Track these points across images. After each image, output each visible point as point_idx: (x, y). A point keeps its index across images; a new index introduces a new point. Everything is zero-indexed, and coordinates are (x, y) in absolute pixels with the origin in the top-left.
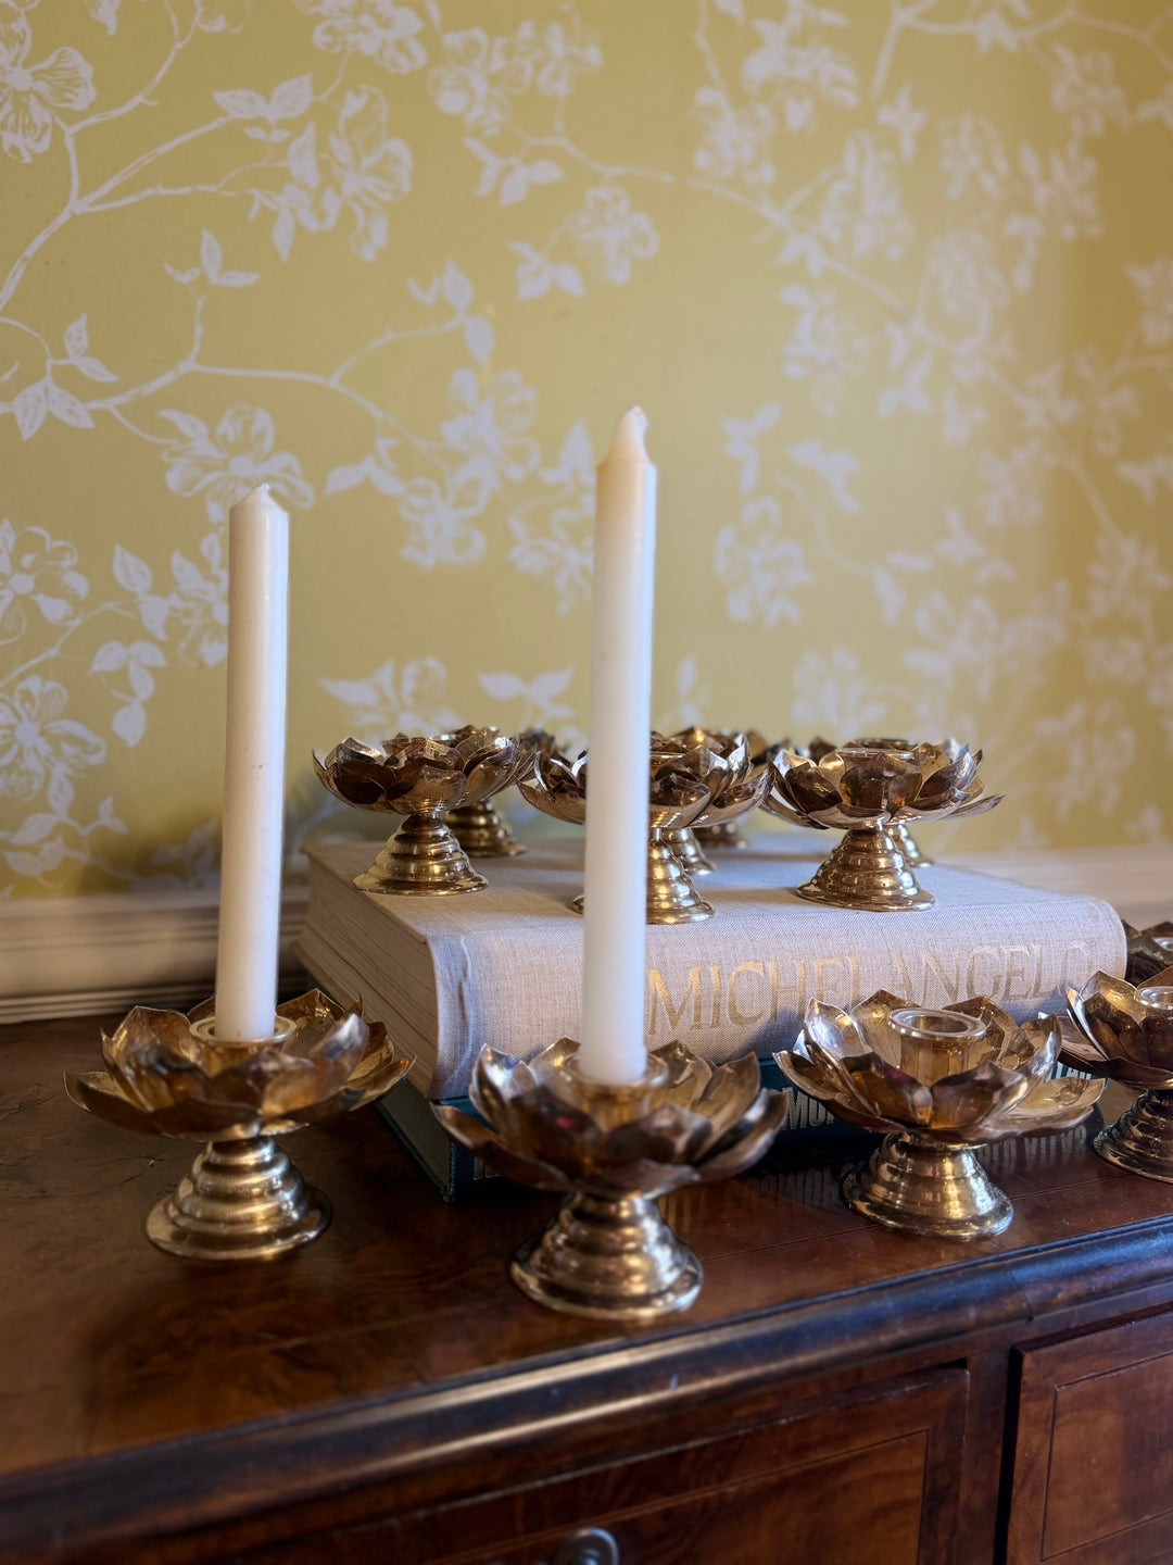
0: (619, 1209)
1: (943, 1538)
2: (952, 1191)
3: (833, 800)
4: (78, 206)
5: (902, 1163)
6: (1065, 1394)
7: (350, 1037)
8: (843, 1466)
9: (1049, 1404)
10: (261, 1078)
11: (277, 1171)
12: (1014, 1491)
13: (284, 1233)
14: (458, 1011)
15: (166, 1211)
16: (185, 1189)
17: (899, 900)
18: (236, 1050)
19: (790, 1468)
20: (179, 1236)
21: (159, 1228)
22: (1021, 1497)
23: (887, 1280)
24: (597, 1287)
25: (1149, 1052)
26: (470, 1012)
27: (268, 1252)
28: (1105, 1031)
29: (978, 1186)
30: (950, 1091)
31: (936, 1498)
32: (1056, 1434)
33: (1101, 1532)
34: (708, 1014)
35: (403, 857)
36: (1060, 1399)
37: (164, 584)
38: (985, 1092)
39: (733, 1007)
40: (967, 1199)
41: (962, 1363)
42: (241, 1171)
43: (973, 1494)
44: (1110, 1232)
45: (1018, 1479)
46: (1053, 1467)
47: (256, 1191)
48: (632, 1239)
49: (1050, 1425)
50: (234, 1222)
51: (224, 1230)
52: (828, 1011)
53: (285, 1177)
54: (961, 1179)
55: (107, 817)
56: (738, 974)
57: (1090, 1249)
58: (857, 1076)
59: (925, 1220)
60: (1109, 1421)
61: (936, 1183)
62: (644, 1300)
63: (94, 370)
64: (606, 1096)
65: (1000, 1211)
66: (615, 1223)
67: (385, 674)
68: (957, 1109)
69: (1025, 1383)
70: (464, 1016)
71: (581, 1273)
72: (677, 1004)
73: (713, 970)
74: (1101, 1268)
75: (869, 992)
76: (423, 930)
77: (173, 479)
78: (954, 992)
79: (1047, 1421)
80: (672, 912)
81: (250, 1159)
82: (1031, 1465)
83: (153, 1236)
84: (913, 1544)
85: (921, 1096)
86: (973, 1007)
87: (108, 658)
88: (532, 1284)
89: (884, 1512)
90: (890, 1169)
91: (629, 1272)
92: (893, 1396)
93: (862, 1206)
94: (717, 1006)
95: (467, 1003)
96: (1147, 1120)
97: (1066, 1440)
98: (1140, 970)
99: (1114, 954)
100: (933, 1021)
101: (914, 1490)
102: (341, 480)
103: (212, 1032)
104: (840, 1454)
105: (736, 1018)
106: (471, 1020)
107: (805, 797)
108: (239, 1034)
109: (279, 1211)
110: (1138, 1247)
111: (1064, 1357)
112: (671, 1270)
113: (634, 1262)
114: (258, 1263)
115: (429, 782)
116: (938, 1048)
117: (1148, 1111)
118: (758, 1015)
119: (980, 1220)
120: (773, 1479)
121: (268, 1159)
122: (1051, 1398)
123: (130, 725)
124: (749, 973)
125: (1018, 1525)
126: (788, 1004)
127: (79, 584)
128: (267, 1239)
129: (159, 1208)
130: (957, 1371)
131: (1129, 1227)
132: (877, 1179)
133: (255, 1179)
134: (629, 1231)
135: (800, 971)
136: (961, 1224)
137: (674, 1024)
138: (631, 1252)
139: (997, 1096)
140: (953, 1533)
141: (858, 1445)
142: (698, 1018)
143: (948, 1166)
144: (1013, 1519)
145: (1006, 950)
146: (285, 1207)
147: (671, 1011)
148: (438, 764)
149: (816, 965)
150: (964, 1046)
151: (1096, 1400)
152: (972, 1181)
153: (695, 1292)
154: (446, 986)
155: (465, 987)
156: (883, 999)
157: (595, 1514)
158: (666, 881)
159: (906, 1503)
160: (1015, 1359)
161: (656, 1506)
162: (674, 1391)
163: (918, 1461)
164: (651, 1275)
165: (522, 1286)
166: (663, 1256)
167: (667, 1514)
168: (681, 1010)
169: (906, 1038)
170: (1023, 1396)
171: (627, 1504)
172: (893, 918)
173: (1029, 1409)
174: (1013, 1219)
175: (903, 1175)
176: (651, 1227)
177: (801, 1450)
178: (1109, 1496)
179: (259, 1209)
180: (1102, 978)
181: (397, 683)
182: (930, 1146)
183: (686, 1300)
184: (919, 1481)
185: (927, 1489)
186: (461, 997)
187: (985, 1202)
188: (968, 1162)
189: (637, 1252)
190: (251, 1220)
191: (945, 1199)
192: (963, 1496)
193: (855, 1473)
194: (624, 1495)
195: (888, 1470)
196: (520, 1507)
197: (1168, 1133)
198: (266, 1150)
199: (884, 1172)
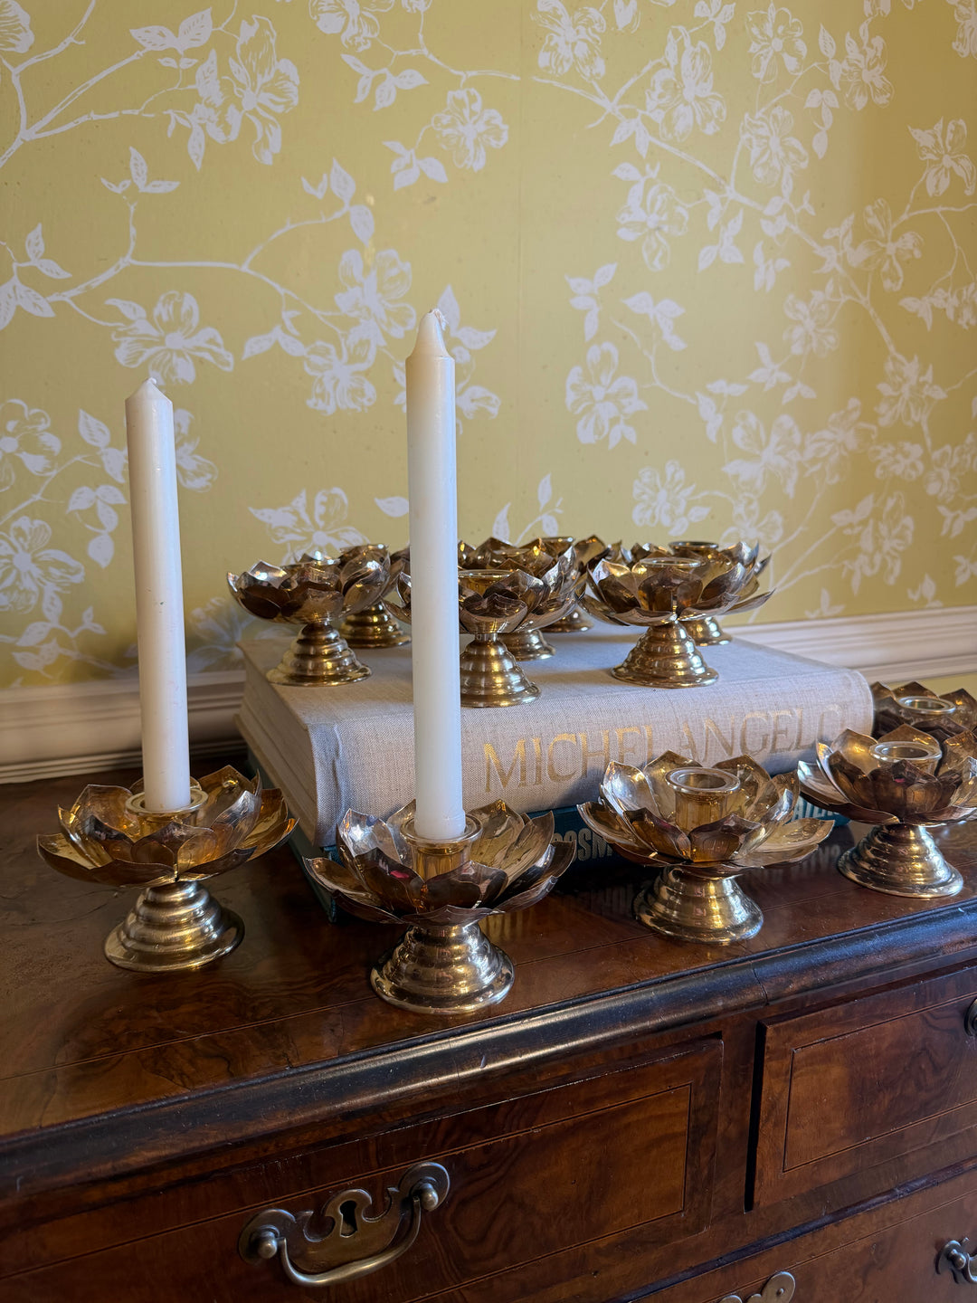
0: (450, 932)
1: (704, 1159)
2: (715, 907)
3: (633, 604)
4: (27, 134)
5: (676, 885)
6: (800, 1054)
7: (244, 806)
8: (625, 1112)
9: (787, 1061)
10: (176, 843)
11: (199, 904)
12: (761, 1124)
13: (208, 949)
14: (332, 783)
15: (118, 935)
16: (131, 919)
17: (690, 678)
18: (163, 821)
19: (581, 1115)
20: (129, 953)
21: (114, 949)
22: (766, 1129)
23: (654, 978)
24: (433, 991)
25: (876, 796)
26: (342, 783)
27: (195, 964)
28: (843, 779)
29: (735, 902)
30: (702, 837)
31: (699, 1131)
32: (793, 1083)
33: (831, 1150)
34: (532, 774)
35: (303, 656)
36: (796, 1058)
38: (732, 835)
39: (551, 768)
40: (727, 913)
41: (718, 1035)
42: (172, 906)
43: (728, 1126)
44: (836, 936)
45: (763, 1115)
46: (791, 1106)
47: (184, 920)
48: (458, 953)
49: (789, 1076)
50: (169, 943)
51: (162, 950)
52: (625, 770)
53: (205, 908)
54: (722, 898)
55: (89, 622)
56: (555, 744)
57: (819, 950)
58: (636, 824)
59: (696, 931)
60: (837, 1072)
61: (703, 902)
62: (468, 999)
63: (51, 269)
64: (435, 852)
65: (753, 920)
66: (445, 942)
67: (300, 502)
68: (709, 849)
69: (768, 1048)
70: (337, 785)
71: (422, 979)
72: (507, 769)
73: (535, 742)
74: (826, 964)
75: (659, 752)
76: (307, 719)
77: (121, 355)
78: (730, 749)
79: (787, 1073)
80: (508, 697)
81: (178, 896)
82: (773, 1106)
83: (108, 954)
84: (682, 1162)
85: (682, 840)
86: (731, 765)
87: (80, 500)
88: (386, 986)
89: (658, 1142)
90: (668, 891)
91: (457, 978)
92: (663, 1060)
93: (647, 919)
94: (539, 769)
95: (339, 776)
96: (878, 846)
97: (800, 1088)
98: (884, 725)
99: (863, 712)
100: (701, 777)
101: (681, 1126)
102: (256, 346)
103: (143, 805)
104: (620, 1103)
105: (554, 777)
106: (343, 789)
107: (613, 601)
108: (162, 807)
109: (202, 933)
110: (858, 947)
111: (799, 1028)
112: (489, 974)
113: (461, 970)
114: (187, 972)
115: (314, 600)
116: (702, 800)
117: (879, 838)
118: (571, 773)
119: (737, 928)
120: (570, 1122)
121: (192, 895)
122: (789, 1057)
123: (102, 551)
124: (564, 742)
125: (764, 1147)
126: (595, 763)
127: (54, 443)
128: (194, 954)
129: (113, 935)
130: (714, 1041)
131: (852, 932)
132: (657, 897)
133: (182, 911)
134: (456, 947)
135: (605, 739)
136: (722, 932)
137: (505, 783)
138: (458, 963)
139: (742, 838)
140: (713, 1155)
141: (635, 1096)
142: (523, 778)
143: (712, 888)
144: (760, 1144)
145: (772, 715)
146: (207, 930)
147: (502, 774)
148: (321, 587)
149: (618, 733)
150: (722, 799)
151: (827, 1058)
152: (731, 899)
153: (507, 989)
154: (322, 763)
155: (337, 764)
156: (671, 758)
157: (430, 1152)
158: (502, 673)
159: (675, 1136)
160: (761, 1031)
161: (477, 1145)
162: (483, 1067)
163: (684, 1106)
164: (475, 979)
165: (378, 989)
166: (482, 964)
167: (486, 1150)
168: (510, 773)
169: (678, 793)
170: (766, 1057)
171: (453, 1145)
172: (684, 694)
173: (771, 1065)
174: (763, 927)
175: (677, 896)
176: (473, 943)
177: (589, 1102)
178: (838, 1125)
179: (187, 933)
180: (850, 736)
181: (310, 509)
182: (696, 875)
183: (500, 996)
184: (685, 1119)
185: (691, 1125)
186: (334, 772)
187: (740, 914)
188: (727, 884)
189: (462, 962)
190: (181, 941)
191: (710, 913)
192: (720, 1128)
193: (633, 1118)
194: (455, 1137)
195: (660, 1113)
196: (372, 1148)
197: (894, 856)
198: (190, 891)
199: (664, 893)
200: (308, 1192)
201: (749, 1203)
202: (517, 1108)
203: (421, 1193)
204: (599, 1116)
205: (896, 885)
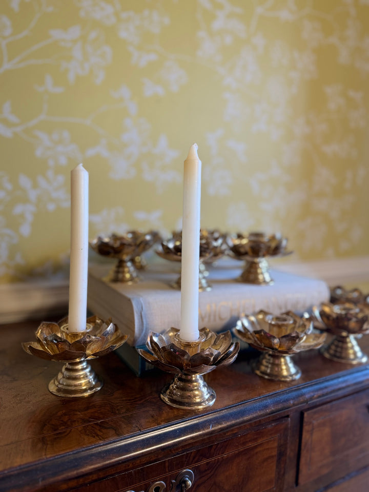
0: (192, 378)
1: (282, 466)
2: (284, 367)
3: (246, 253)
4: (7, 66)
5: (269, 360)
6: (315, 423)
7: (110, 330)
8: (256, 447)
9: (311, 426)
10: (86, 343)
11: (88, 370)
12: (302, 451)
13: (91, 389)
14: (140, 320)
15: (54, 383)
16: (60, 376)
17: (265, 282)
18: (75, 335)
19: (241, 449)
20: (59, 390)
21: (52, 388)
22: (304, 453)
23: (267, 394)
24: (186, 400)
26: (144, 321)
27: (86, 394)
28: (325, 319)
29: (291, 365)
30: (284, 339)
31: (281, 454)
32: (313, 435)
35: (117, 272)
36: (314, 425)
37: (35, 186)
38: (294, 339)
39: (219, 315)
40: (288, 369)
41: (288, 416)
42: (77, 370)
43: (291, 453)
45: (303, 447)
46: (312, 444)
47: (82, 376)
48: (196, 386)
49: (311, 432)
50: (75, 386)
51: (73, 388)
52: (247, 316)
53: (90, 372)
54: (286, 364)
55: (19, 260)
56: (221, 306)
57: (323, 382)
58: (257, 335)
59: (276, 376)
60: (327, 430)
61: (279, 365)
62: (199, 404)
63: (13, 118)
64: (188, 345)
65: (296, 374)
66: (191, 381)
67: (105, 213)
68: (286, 344)
69: (305, 421)
70: (142, 322)
71: (182, 396)
72: (203, 316)
73: (213, 304)
74: (326, 387)
75: (257, 309)
76: (129, 296)
77: (38, 153)
81: (80, 367)
82: (306, 444)
83: (51, 391)
84: (275, 468)
85: (276, 341)
86: (288, 313)
87: (18, 209)
88: (167, 399)
89: (266, 460)
90: (266, 361)
91: (195, 396)
92: (269, 427)
93: (258, 372)
94: (215, 316)
95: (143, 317)
97: (316, 436)
99: (325, 295)
100: (277, 319)
101: (275, 453)
102: (91, 152)
103: (67, 329)
104: (255, 444)
105: (220, 319)
106: (145, 323)
107: (237, 252)
108: (76, 330)
109: (89, 382)
110: (335, 381)
111: (315, 413)
112: (207, 394)
113: (197, 393)
114: (83, 398)
115: (127, 250)
116: (279, 326)
118: (226, 317)
119: (291, 375)
120: (236, 452)
121: (85, 367)
122: (312, 424)
123: (25, 230)
124: (223, 306)
126: (235, 314)
127: (9, 186)
128: (85, 391)
129: (52, 381)
130: (286, 418)
132: (261, 364)
133: (81, 373)
134: (195, 384)
135: (238, 304)
136: (286, 377)
137: (203, 321)
139: (297, 341)
140: (285, 464)
141: (260, 441)
142: (209, 319)
143: (282, 360)
144: (301, 459)
146: (90, 381)
149: (242, 302)
150: (287, 326)
151: (324, 424)
152: (289, 364)
153: (214, 400)
154: (137, 313)
155: (143, 313)
157: (188, 465)
159: (272, 457)
160: (302, 414)
161: (204, 461)
162: (211, 429)
163: (276, 444)
164: (202, 396)
165: (164, 400)
166: (205, 390)
167: (207, 464)
169: (270, 324)
170: (304, 424)
171: (197, 461)
173: (306, 428)
174: (301, 375)
175: (270, 363)
176: (201, 382)
177: (244, 443)
178: (327, 451)
179: (83, 381)
181: (109, 215)
182: (277, 355)
183: (212, 403)
184: (276, 449)
185: (278, 452)
186: (141, 316)
187: (293, 370)
188: (288, 359)
189: (197, 390)
190: (81, 385)
191: (282, 370)
192: (288, 453)
193: (259, 449)
194: (196, 459)
195: (267, 447)
196: (167, 464)
198: (84, 364)
199: (264, 362)
200: (142, 483)
201: (297, 483)
202: (219, 446)
203: (185, 482)
204: (248, 449)
205: (344, 359)
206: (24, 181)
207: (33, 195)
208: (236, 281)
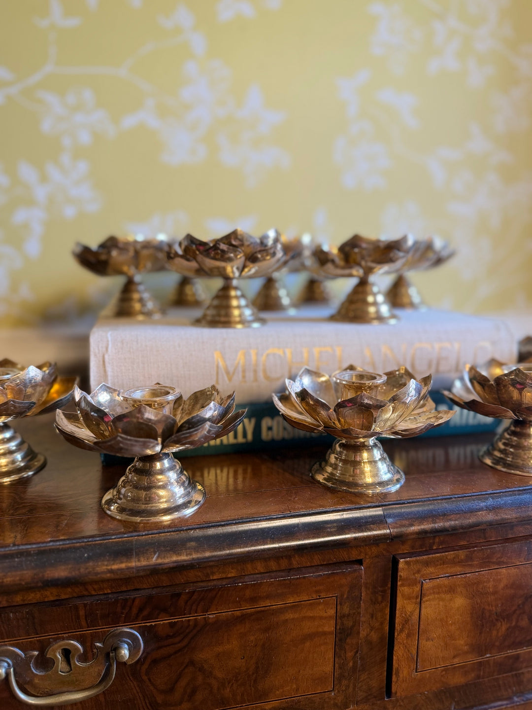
1: (350, 654)
2: (367, 468)
5: (341, 453)
6: (427, 584)
8: (282, 611)
9: (417, 589)
12: (396, 634)
14: (102, 369)
17: (379, 319)
19: (248, 609)
22: (400, 638)
25: (499, 398)
26: (109, 370)
29: (382, 466)
31: (344, 633)
32: (423, 606)
33: (456, 660)
34: (250, 375)
36: (425, 586)
37: (44, 179)
39: (265, 371)
40: (376, 473)
41: (360, 562)
43: (369, 632)
44: (456, 496)
45: (398, 627)
46: (421, 623)
49: (419, 600)
54: (372, 462)
55: (23, 292)
56: (268, 355)
60: (460, 602)
61: (356, 464)
62: (166, 512)
63: (3, 74)
65: (397, 481)
66: (152, 472)
69: (401, 576)
70: (105, 371)
71: (135, 500)
72: (231, 369)
73: (253, 353)
75: (346, 365)
77: (46, 126)
79: (417, 598)
80: (242, 322)
82: (407, 621)
84: (330, 655)
87: (20, 216)
89: (311, 636)
90: (335, 458)
91: (158, 497)
92: (312, 576)
94: (255, 371)
95: (107, 365)
96: (507, 439)
97: (430, 609)
100: (361, 376)
101: (330, 627)
102: (129, 122)
105: (267, 378)
109: (14, 462)
111: (427, 564)
112: (182, 496)
113: (161, 492)
117: (508, 434)
118: (280, 376)
119: (382, 484)
120: (238, 613)
121: (9, 437)
122: (419, 586)
123: (33, 247)
124: (274, 354)
125: (399, 652)
126: (297, 370)
127: (4, 180)
130: (356, 567)
131: (470, 495)
132: (327, 462)
135: (305, 355)
136: (368, 486)
137: (230, 380)
138: (161, 487)
140: (357, 652)
141: (291, 600)
142: (244, 377)
143: (365, 455)
144: (396, 648)
145: (437, 346)
146: (17, 461)
147: (228, 373)
149: (316, 351)
151: (451, 590)
152: (380, 464)
153: (196, 508)
154: (95, 355)
155: (106, 357)
156: (350, 369)
157: (128, 620)
158: (239, 307)
159: (325, 634)
160: (395, 563)
161: (165, 620)
162: (155, 560)
163: (332, 612)
164: (171, 499)
166: (179, 490)
167: (172, 625)
168: (234, 373)
170: (399, 583)
173: (403, 590)
174: (401, 487)
175: (341, 460)
176: (173, 476)
177: (253, 600)
178: (462, 642)
182: (355, 444)
183: (190, 512)
184: (333, 622)
185: (338, 627)
186: (104, 361)
188: (377, 452)
191: (363, 473)
192: (363, 633)
193: (289, 616)
194: (145, 613)
195: (312, 615)
196: (82, 613)
197: (518, 447)
199: (332, 459)
200: (34, 638)
201: (389, 693)
202: (194, 597)
203: (116, 649)
204: (263, 611)
205: (517, 467)
206: (27, 172)
207: (41, 193)
208: (333, 318)
